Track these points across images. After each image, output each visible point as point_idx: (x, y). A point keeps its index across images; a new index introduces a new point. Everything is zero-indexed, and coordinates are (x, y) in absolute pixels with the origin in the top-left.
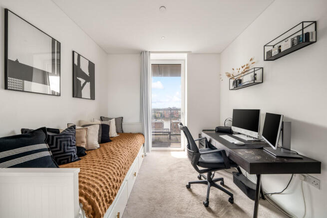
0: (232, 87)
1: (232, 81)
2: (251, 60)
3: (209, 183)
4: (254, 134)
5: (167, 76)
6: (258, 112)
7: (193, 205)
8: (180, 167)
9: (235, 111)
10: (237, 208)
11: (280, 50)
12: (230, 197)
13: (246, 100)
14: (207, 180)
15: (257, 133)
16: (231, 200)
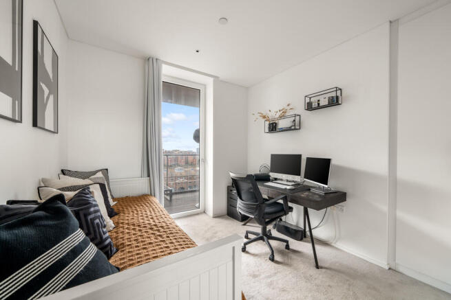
0: (267, 130)
1: (267, 123)
2: (288, 105)
3: (265, 238)
4: (298, 179)
5: (180, 104)
6: (300, 156)
7: (261, 265)
8: (216, 233)
9: (272, 156)
10: (295, 252)
11: (319, 104)
12: (285, 244)
13: (285, 145)
14: (261, 235)
15: (299, 177)
16: (287, 247)
